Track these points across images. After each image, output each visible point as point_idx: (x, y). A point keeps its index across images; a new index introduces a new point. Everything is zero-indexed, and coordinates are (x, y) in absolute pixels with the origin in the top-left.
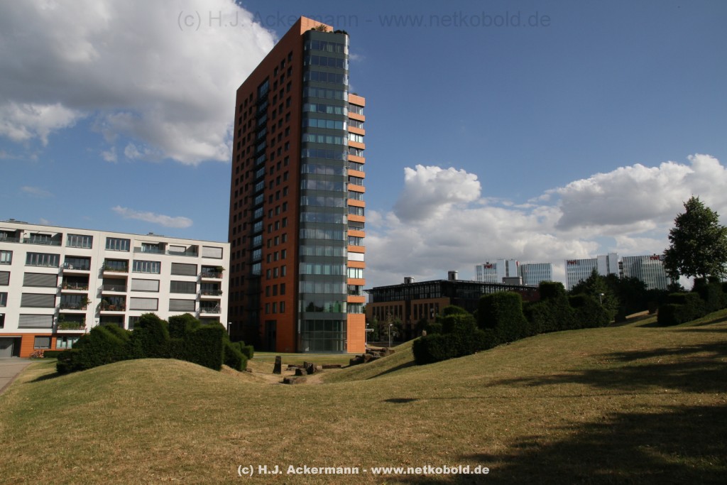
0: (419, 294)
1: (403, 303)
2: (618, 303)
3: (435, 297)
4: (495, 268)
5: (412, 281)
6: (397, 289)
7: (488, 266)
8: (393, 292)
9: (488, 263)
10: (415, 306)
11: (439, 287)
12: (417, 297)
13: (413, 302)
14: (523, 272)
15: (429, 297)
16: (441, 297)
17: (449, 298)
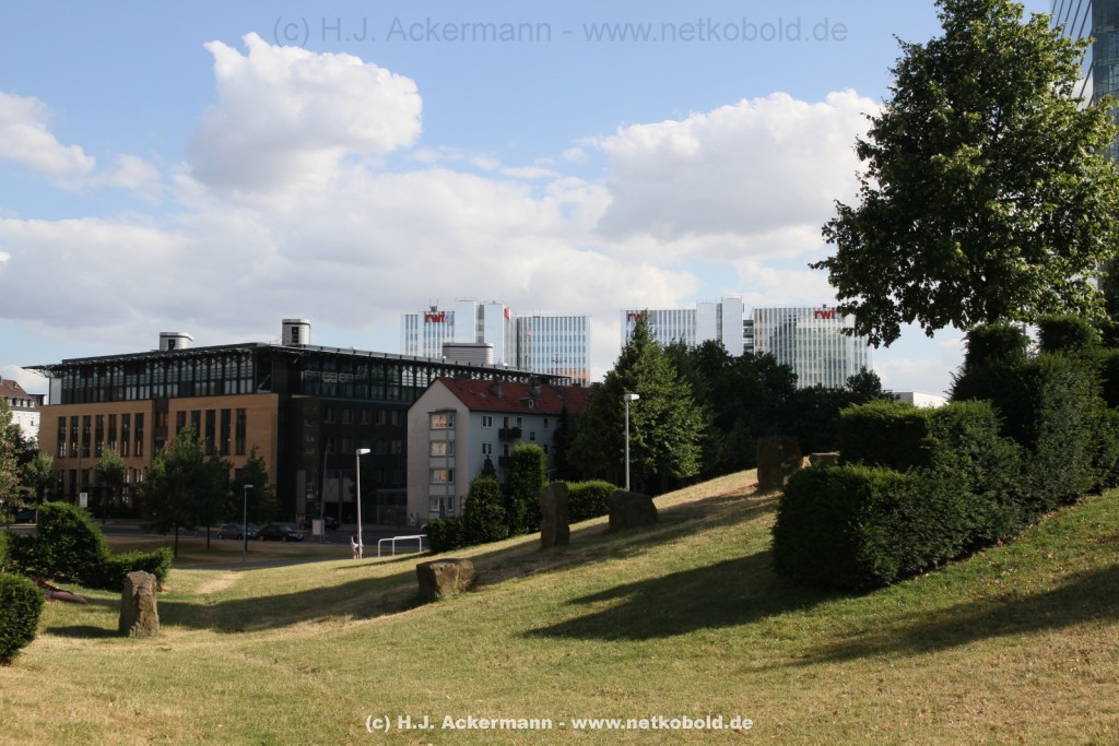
0: (193, 382)
1: (147, 408)
2: (701, 426)
3: (238, 392)
4: (452, 324)
5: (184, 344)
6: (134, 365)
7: (435, 317)
8: (119, 373)
9: (434, 309)
10: (181, 415)
11: (248, 365)
12: (187, 390)
13: (176, 405)
14: (522, 334)
15: (220, 391)
16: (254, 392)
17: (275, 397)
